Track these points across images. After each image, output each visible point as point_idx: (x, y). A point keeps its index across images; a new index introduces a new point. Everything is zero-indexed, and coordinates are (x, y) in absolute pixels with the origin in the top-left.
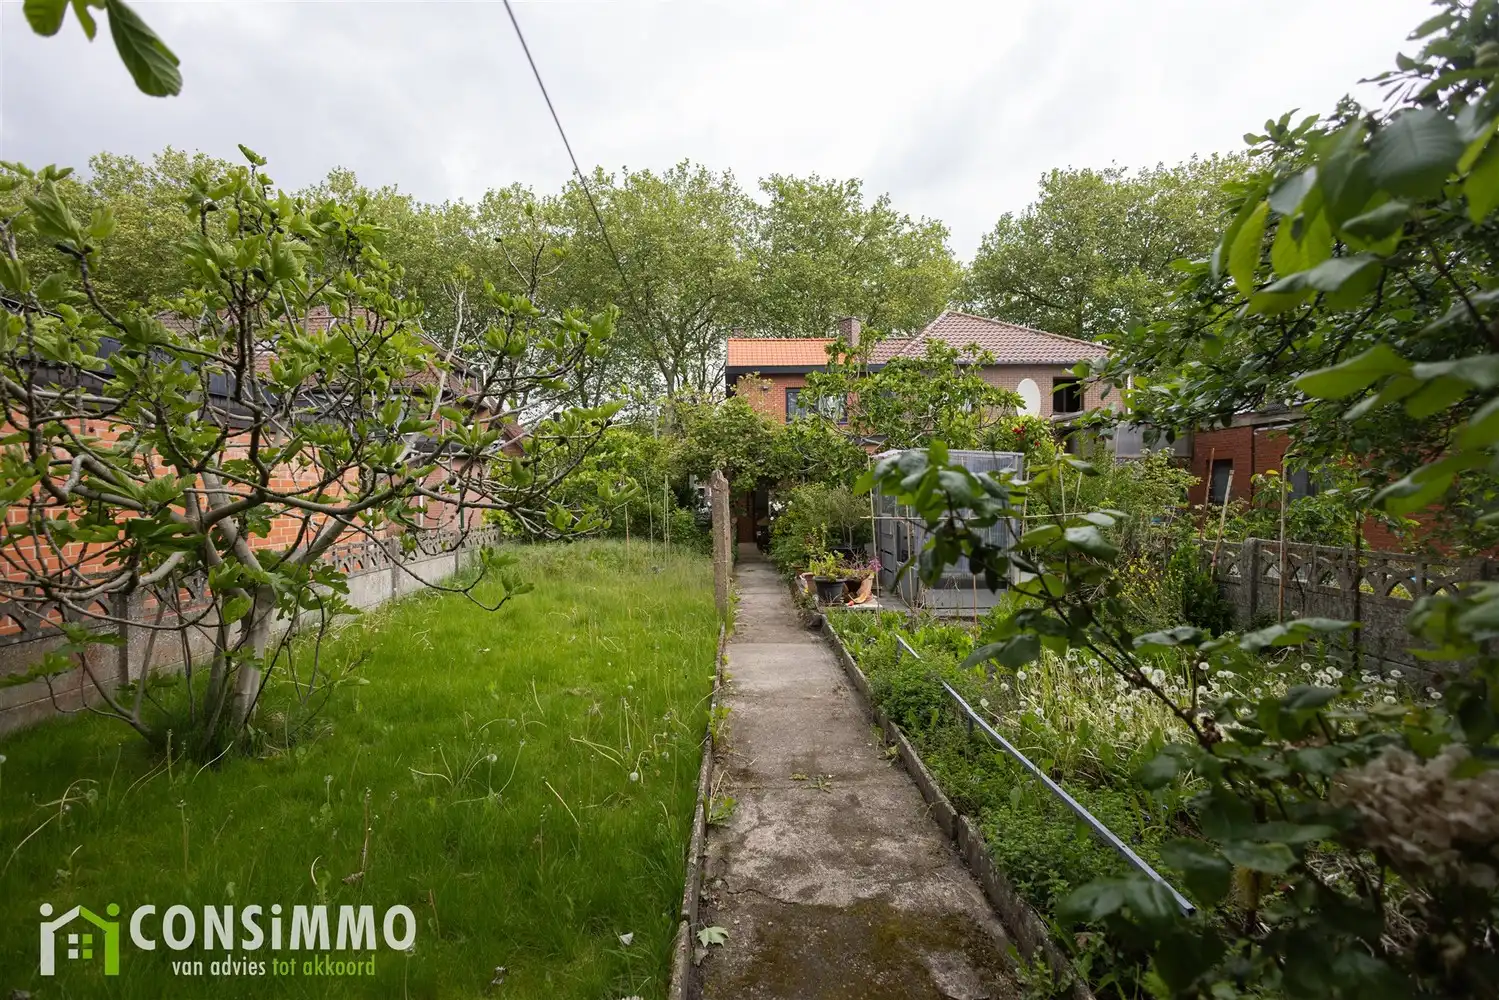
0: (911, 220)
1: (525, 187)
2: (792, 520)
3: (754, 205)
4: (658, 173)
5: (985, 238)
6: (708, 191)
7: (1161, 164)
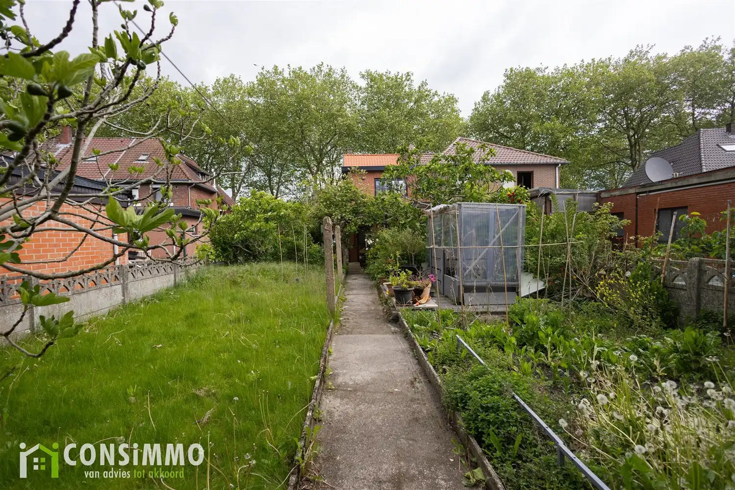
0: (439, 93)
1: (236, 76)
2: (378, 249)
3: (357, 86)
4: (307, 69)
5: (476, 104)
6: (333, 79)
7: (565, 64)
